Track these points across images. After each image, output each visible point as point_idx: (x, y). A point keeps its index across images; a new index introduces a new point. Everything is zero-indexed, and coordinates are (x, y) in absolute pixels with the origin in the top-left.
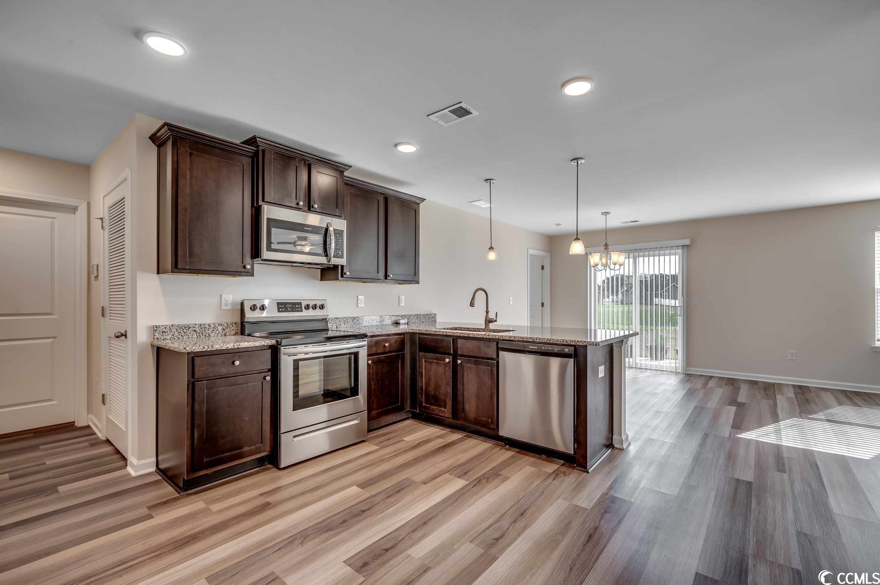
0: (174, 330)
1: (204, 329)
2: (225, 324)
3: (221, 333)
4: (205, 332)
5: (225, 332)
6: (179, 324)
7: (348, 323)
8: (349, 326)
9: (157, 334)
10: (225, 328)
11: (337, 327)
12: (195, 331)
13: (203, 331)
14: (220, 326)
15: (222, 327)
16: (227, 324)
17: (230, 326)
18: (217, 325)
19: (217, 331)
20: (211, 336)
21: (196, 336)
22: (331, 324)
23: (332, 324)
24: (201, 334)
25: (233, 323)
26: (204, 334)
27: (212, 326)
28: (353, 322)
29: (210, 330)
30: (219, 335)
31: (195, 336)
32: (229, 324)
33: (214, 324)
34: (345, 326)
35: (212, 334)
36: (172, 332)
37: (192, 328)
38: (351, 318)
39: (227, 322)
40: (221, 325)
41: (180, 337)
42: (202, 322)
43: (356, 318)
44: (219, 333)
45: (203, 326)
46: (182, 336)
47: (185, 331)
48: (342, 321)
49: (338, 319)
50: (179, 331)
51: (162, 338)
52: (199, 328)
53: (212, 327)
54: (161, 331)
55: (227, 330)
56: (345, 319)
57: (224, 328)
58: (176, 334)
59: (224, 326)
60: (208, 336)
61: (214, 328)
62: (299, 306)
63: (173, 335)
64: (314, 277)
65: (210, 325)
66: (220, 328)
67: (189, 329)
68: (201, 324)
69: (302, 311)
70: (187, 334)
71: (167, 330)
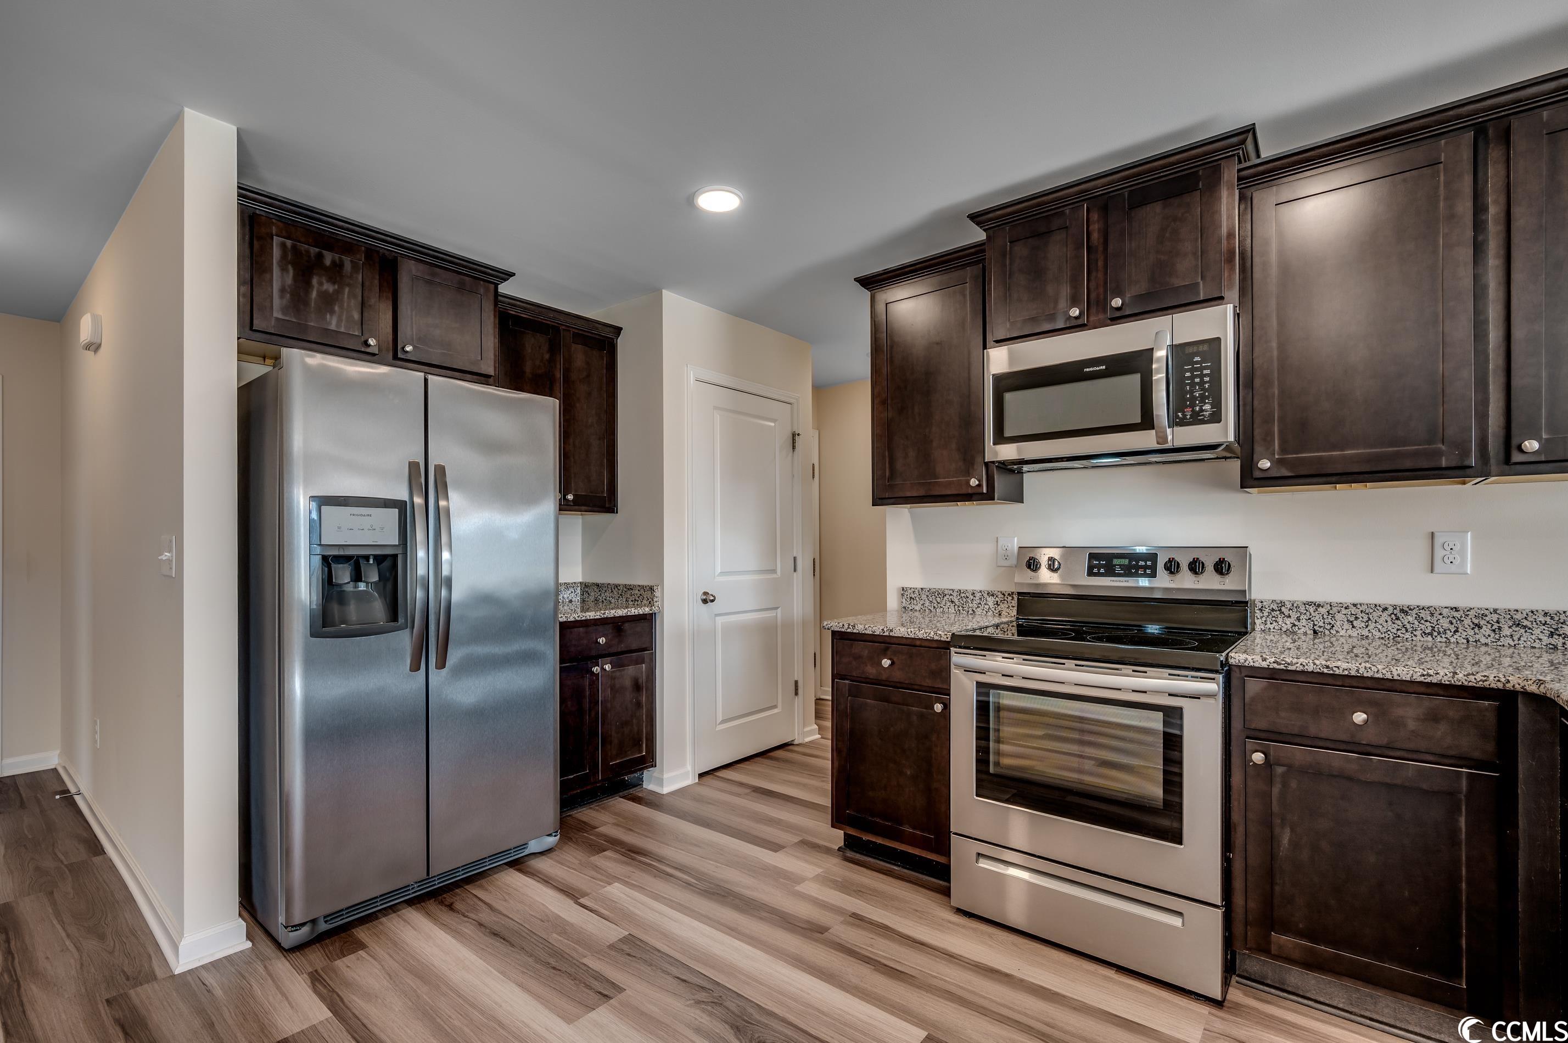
0: (924, 597)
1: (965, 600)
2: (999, 593)
3: (993, 609)
4: (967, 605)
5: (1000, 609)
6: (931, 587)
7: (1372, 625)
8: (1378, 634)
9: (904, 601)
10: (999, 601)
11: (1315, 632)
12: (952, 602)
13: (965, 603)
14: (991, 597)
15: (994, 600)
16: (1003, 594)
17: (1007, 598)
18: (985, 595)
19: (986, 606)
20: (977, 613)
21: (953, 611)
22: (1288, 621)
23: (1292, 620)
24: (961, 608)
25: (1013, 593)
26: (965, 609)
27: (978, 595)
28: (1398, 622)
29: (975, 602)
30: (990, 614)
31: (952, 610)
32: (1006, 594)
33: (981, 592)
34: (1354, 633)
35: (978, 609)
36: (922, 599)
37: (948, 596)
38: (1385, 609)
39: (1003, 590)
40: (993, 595)
41: (932, 609)
42: (963, 588)
43: (1415, 612)
44: (990, 610)
45: (963, 595)
46: (934, 607)
47: (938, 600)
48: (1338, 616)
49: (1319, 606)
50: (930, 600)
51: (910, 608)
52: (959, 597)
53: (977, 598)
54: (908, 597)
55: (1002, 606)
56: (1353, 610)
57: (997, 602)
58: (927, 603)
59: (997, 596)
60: (972, 612)
61: (981, 599)
62: (1149, 563)
63: (923, 605)
64: (1220, 484)
65: (974, 594)
66: (991, 601)
67: (944, 597)
68: (960, 591)
69: (1153, 575)
70: (942, 606)
71: (915, 595)
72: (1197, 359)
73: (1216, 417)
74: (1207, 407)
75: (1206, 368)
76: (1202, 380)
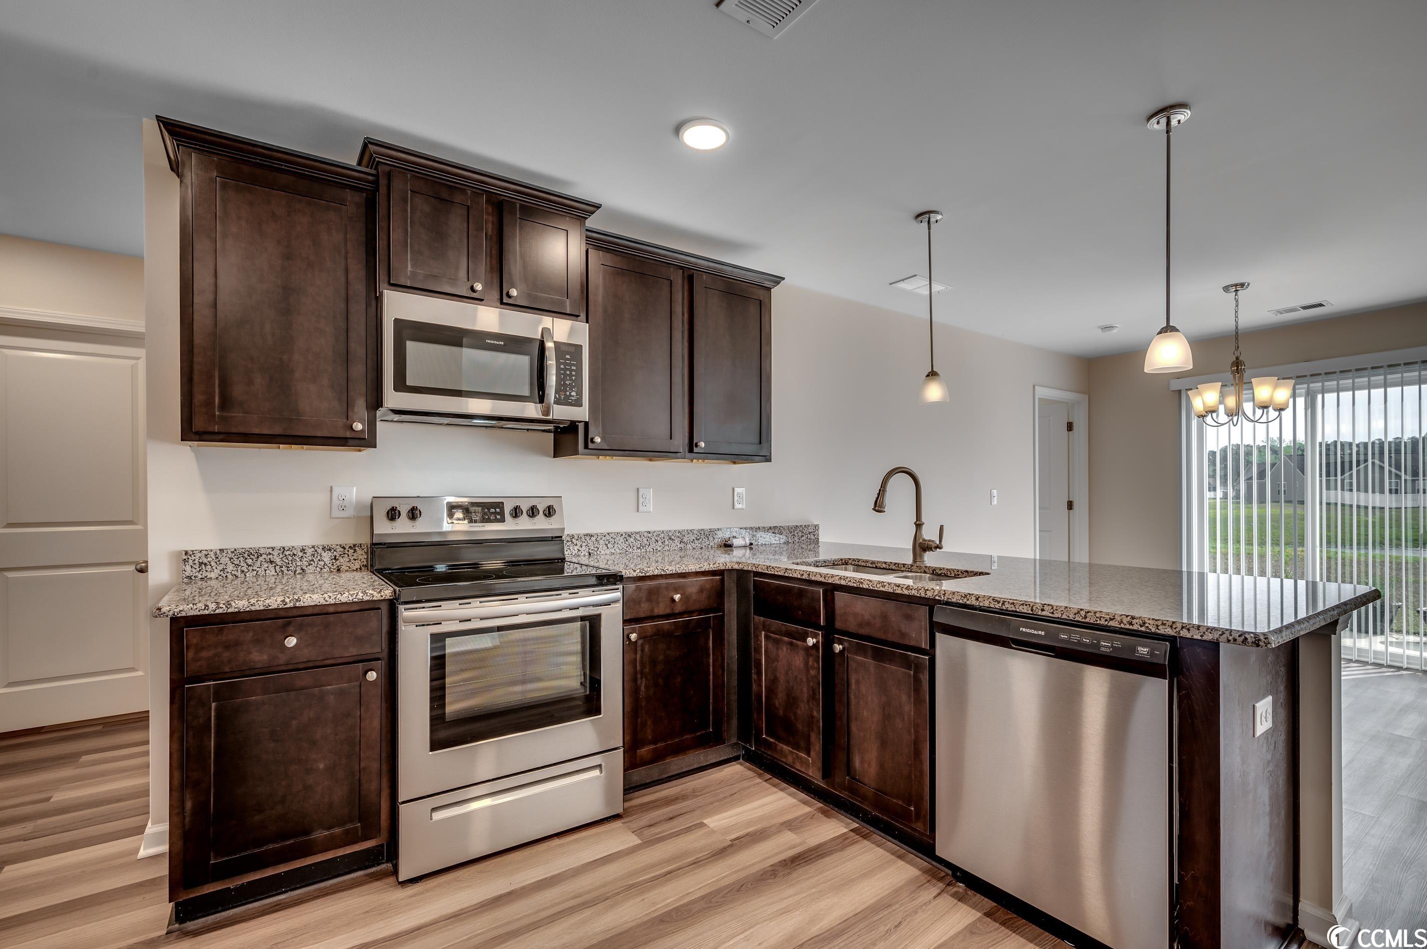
0: (225, 560)
1: (290, 558)
2: (338, 547)
3: (330, 565)
4: (294, 563)
5: (339, 564)
6: (236, 547)
7: (616, 545)
8: (618, 551)
9: (188, 568)
10: (338, 556)
11: (590, 554)
12: (271, 562)
13: (290, 562)
14: (327, 552)
15: (331, 554)
16: (344, 548)
17: (348, 551)
18: (320, 551)
19: (320, 563)
20: (308, 571)
21: (273, 573)
22: (576, 548)
23: (578, 547)
24: (284, 569)
25: (354, 546)
26: (290, 568)
27: (309, 552)
28: (627, 542)
29: (305, 559)
30: (325, 570)
31: (271, 571)
32: (347, 548)
33: (313, 547)
34: (608, 552)
35: (310, 567)
36: (220, 564)
37: (264, 556)
38: (622, 535)
39: (342, 542)
40: (330, 550)
41: (239, 574)
42: (287, 544)
43: (634, 535)
44: (326, 567)
45: (287, 553)
46: (243, 571)
47: (250, 561)
48: (601, 542)
49: (592, 536)
50: (235, 563)
51: (200, 576)
52: (281, 556)
53: (308, 554)
54: (196, 562)
55: (341, 560)
56: (608, 537)
57: (336, 556)
58: (230, 567)
59: (335, 551)
60: (301, 571)
61: (313, 555)
62: (498, 510)
63: (223, 570)
65: (304, 550)
66: (327, 557)
67: (258, 557)
68: (284, 548)
69: (503, 520)
70: (255, 568)
71: (209, 559)
72: (568, 357)
73: (578, 403)
74: (573, 394)
75: (573, 365)
76: (571, 373)
